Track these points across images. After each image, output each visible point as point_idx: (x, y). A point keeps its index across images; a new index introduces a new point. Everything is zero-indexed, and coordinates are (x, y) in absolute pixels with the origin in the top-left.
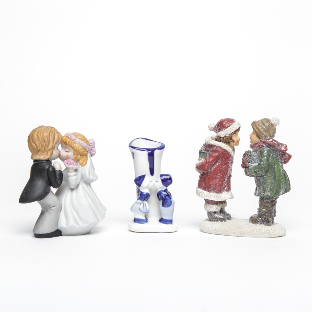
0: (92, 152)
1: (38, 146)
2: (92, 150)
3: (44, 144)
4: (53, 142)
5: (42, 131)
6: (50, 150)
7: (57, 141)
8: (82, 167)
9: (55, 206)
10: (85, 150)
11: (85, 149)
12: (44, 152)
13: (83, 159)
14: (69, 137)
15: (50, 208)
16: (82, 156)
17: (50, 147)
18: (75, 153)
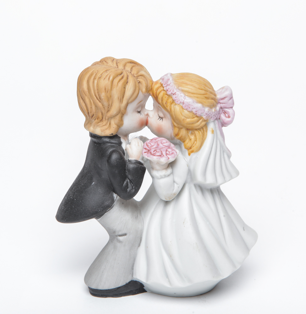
0: (223, 116)
1: (89, 106)
2: (225, 113)
3: (100, 104)
4: (121, 100)
5: (99, 75)
6: (113, 117)
7: (130, 99)
8: (189, 154)
9: (125, 235)
10: (196, 119)
11: (197, 117)
12: (101, 120)
13: (192, 137)
14: (164, 86)
15: (116, 236)
16: (190, 132)
17: (114, 111)
18: (175, 124)
